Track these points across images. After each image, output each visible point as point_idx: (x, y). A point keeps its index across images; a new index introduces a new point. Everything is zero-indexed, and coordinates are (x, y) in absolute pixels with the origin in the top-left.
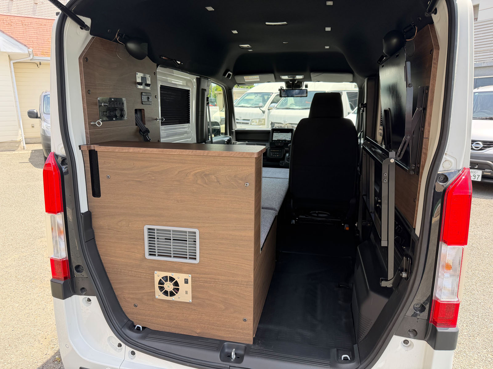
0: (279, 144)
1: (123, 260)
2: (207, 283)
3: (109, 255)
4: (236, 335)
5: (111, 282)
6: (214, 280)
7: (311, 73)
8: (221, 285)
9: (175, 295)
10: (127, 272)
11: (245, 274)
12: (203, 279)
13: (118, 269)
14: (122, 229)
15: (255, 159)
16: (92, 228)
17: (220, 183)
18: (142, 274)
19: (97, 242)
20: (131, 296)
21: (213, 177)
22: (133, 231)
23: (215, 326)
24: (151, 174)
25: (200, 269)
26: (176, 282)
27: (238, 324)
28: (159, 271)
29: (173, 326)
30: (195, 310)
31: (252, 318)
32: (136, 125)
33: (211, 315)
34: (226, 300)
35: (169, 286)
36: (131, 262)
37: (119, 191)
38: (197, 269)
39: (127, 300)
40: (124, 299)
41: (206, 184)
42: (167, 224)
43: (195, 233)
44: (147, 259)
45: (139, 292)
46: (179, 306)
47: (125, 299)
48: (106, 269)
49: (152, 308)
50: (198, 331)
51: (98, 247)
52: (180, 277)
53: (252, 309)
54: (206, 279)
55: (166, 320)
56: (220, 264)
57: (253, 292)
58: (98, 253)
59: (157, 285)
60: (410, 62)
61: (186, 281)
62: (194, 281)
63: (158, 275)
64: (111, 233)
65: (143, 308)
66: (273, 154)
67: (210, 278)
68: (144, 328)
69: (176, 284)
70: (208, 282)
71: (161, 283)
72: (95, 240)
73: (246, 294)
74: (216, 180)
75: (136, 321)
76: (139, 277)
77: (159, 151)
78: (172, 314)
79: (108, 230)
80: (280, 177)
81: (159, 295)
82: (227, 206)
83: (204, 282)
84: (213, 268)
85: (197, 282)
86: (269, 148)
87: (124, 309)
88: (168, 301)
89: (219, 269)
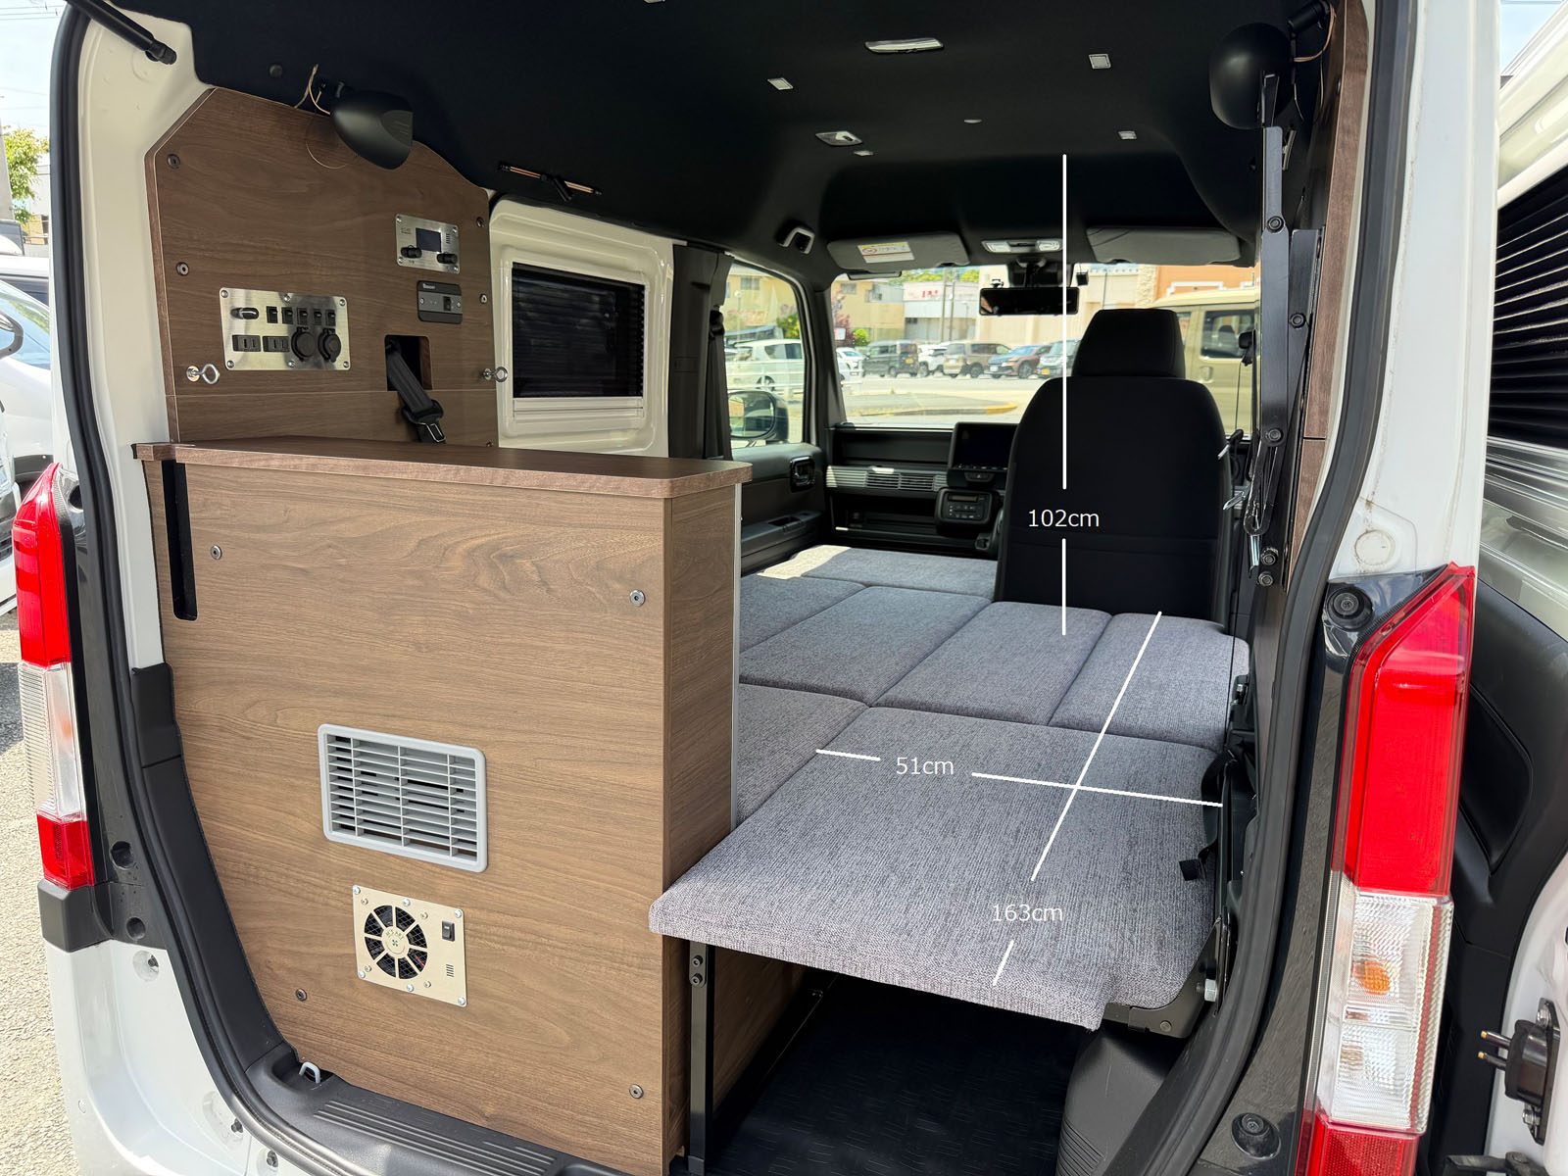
0: (979, 476)
1: (263, 839)
2: (512, 945)
3: (223, 817)
4: (609, 1141)
5: (231, 906)
6: (534, 937)
7: (1089, 232)
8: (557, 959)
9: (415, 974)
10: (275, 879)
11: (635, 926)
12: (501, 931)
13: (250, 865)
14: (258, 732)
15: (662, 503)
16: (174, 722)
17: (552, 587)
18: (318, 891)
19: (189, 771)
20: (288, 962)
21: (527, 565)
22: (289, 740)
23: (540, 1101)
24: (335, 547)
25: (490, 893)
26: (417, 929)
27: (613, 1103)
28: (367, 884)
29: (412, 1080)
30: (477, 1033)
31: (659, 1089)
32: (391, 387)
33: (528, 1058)
34: (573, 1014)
35: (396, 943)
36: (283, 844)
37: (247, 601)
38: (480, 890)
39: (277, 972)
40: (268, 967)
41: (504, 588)
42: (388, 726)
43: (471, 762)
44: (328, 840)
45: (311, 951)
46: (429, 1016)
47: (272, 969)
48: (216, 862)
49: (349, 1011)
50: (490, 1110)
51: (194, 786)
52: (430, 916)
53: (659, 1058)
54: (509, 932)
55: (391, 1058)
56: (554, 882)
57: (660, 995)
58: (193, 808)
59: (360, 935)
60: (1280, 129)
61: (449, 933)
62: (473, 933)
63: (366, 901)
64: (227, 740)
65: (323, 1008)
66: (956, 511)
67: (521, 930)
68: (325, 1074)
69: (417, 937)
70: (518, 943)
71: (371, 926)
72: (183, 761)
73: (639, 999)
74: (535, 577)
75: (302, 1047)
76: (307, 899)
77: (357, 468)
78: (406, 1038)
79: (219, 733)
80: (949, 586)
81: (368, 968)
82: (575, 673)
83: (504, 941)
84: (531, 894)
85: (481, 938)
86: (944, 490)
87: (268, 1003)
88: (395, 994)
89: (550, 900)
